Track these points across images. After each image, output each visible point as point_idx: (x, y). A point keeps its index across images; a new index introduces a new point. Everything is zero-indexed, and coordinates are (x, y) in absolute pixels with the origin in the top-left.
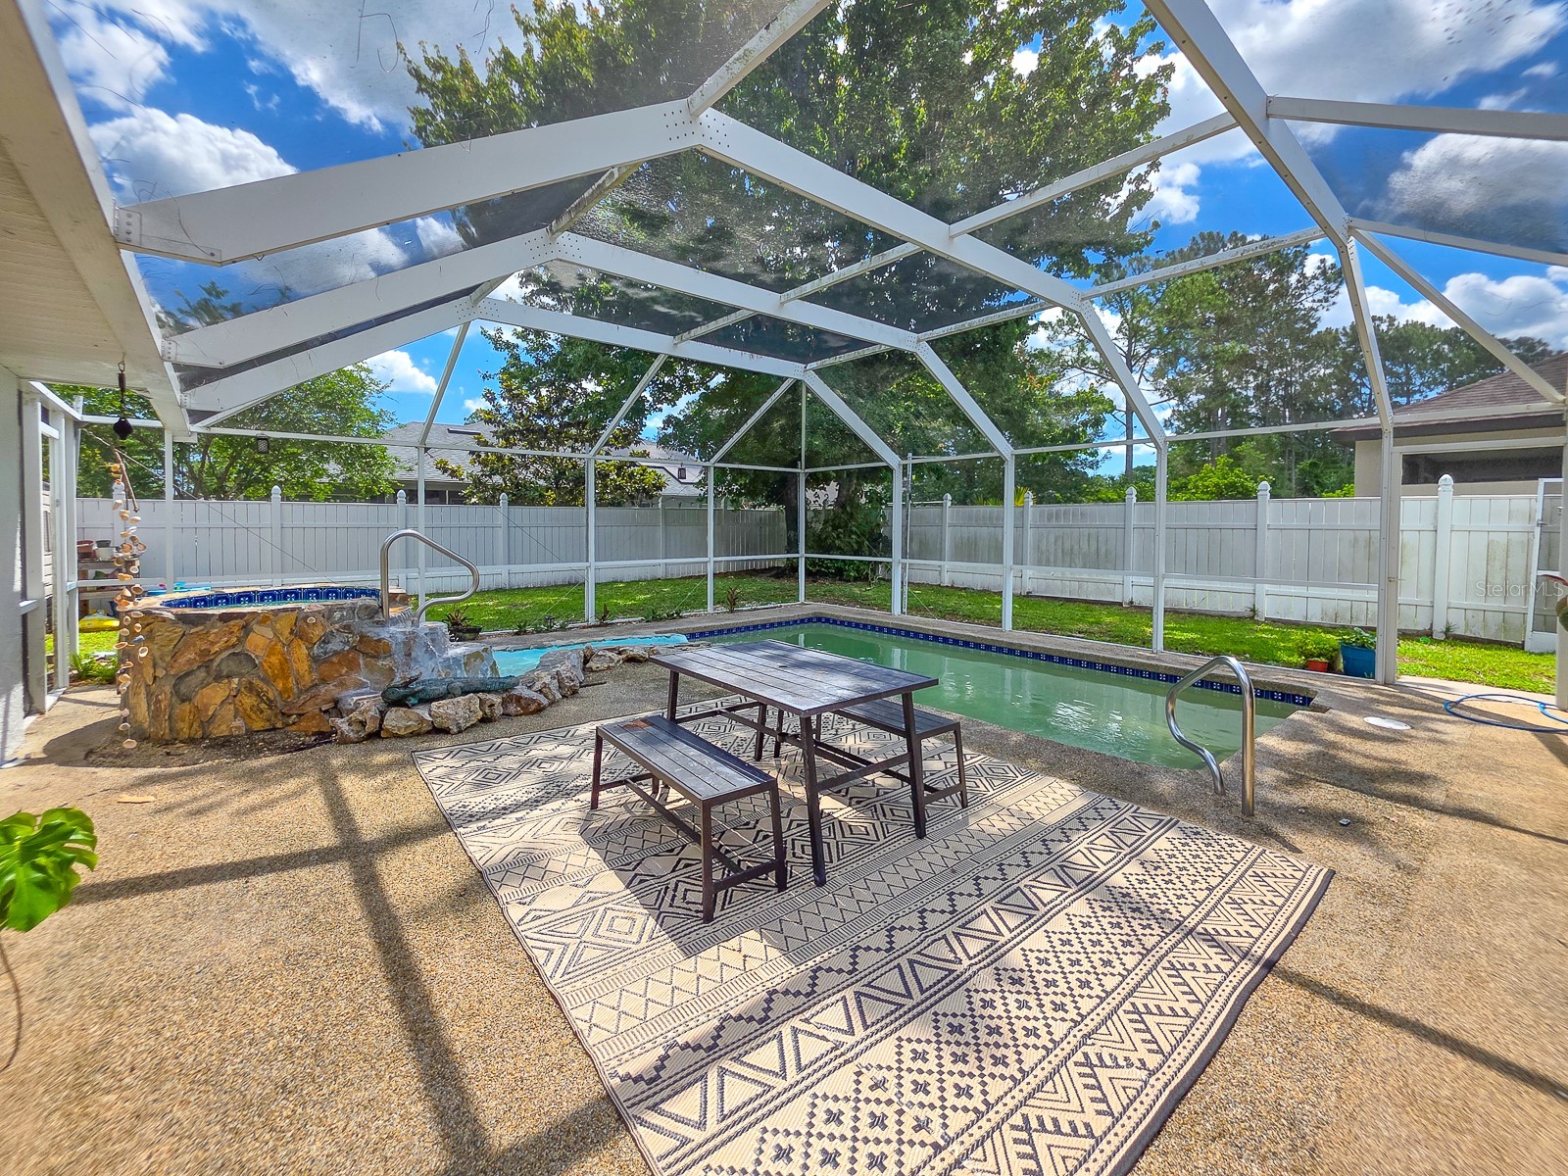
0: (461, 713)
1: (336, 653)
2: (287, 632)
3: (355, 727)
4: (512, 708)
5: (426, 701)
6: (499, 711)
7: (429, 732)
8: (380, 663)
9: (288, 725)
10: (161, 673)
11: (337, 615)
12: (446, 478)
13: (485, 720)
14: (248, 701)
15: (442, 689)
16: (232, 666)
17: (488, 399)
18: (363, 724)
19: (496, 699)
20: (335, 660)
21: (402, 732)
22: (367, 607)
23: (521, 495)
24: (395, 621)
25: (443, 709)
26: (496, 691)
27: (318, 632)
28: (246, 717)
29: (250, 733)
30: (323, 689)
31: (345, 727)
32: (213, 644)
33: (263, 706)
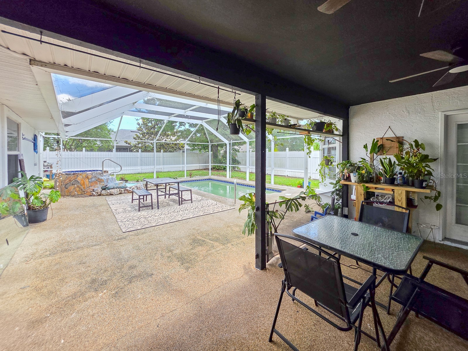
0: (115, 192)
1: (93, 181)
2: (84, 177)
3: (96, 194)
4: (126, 192)
5: (109, 189)
6: (123, 192)
7: (110, 195)
8: (102, 183)
9: (85, 193)
10: (62, 184)
11: (94, 174)
12: (127, 145)
13: (120, 193)
14: (78, 189)
15: (112, 187)
16: (75, 183)
17: (138, 125)
18: (98, 193)
19: (123, 190)
20: (93, 182)
21: (105, 195)
22: (99, 173)
23: (146, 150)
24: (105, 176)
25: (112, 191)
26: (123, 188)
27: (90, 177)
28: (77, 192)
29: (78, 194)
30: (91, 187)
31: (94, 193)
32: (72, 179)
33: (80, 190)
